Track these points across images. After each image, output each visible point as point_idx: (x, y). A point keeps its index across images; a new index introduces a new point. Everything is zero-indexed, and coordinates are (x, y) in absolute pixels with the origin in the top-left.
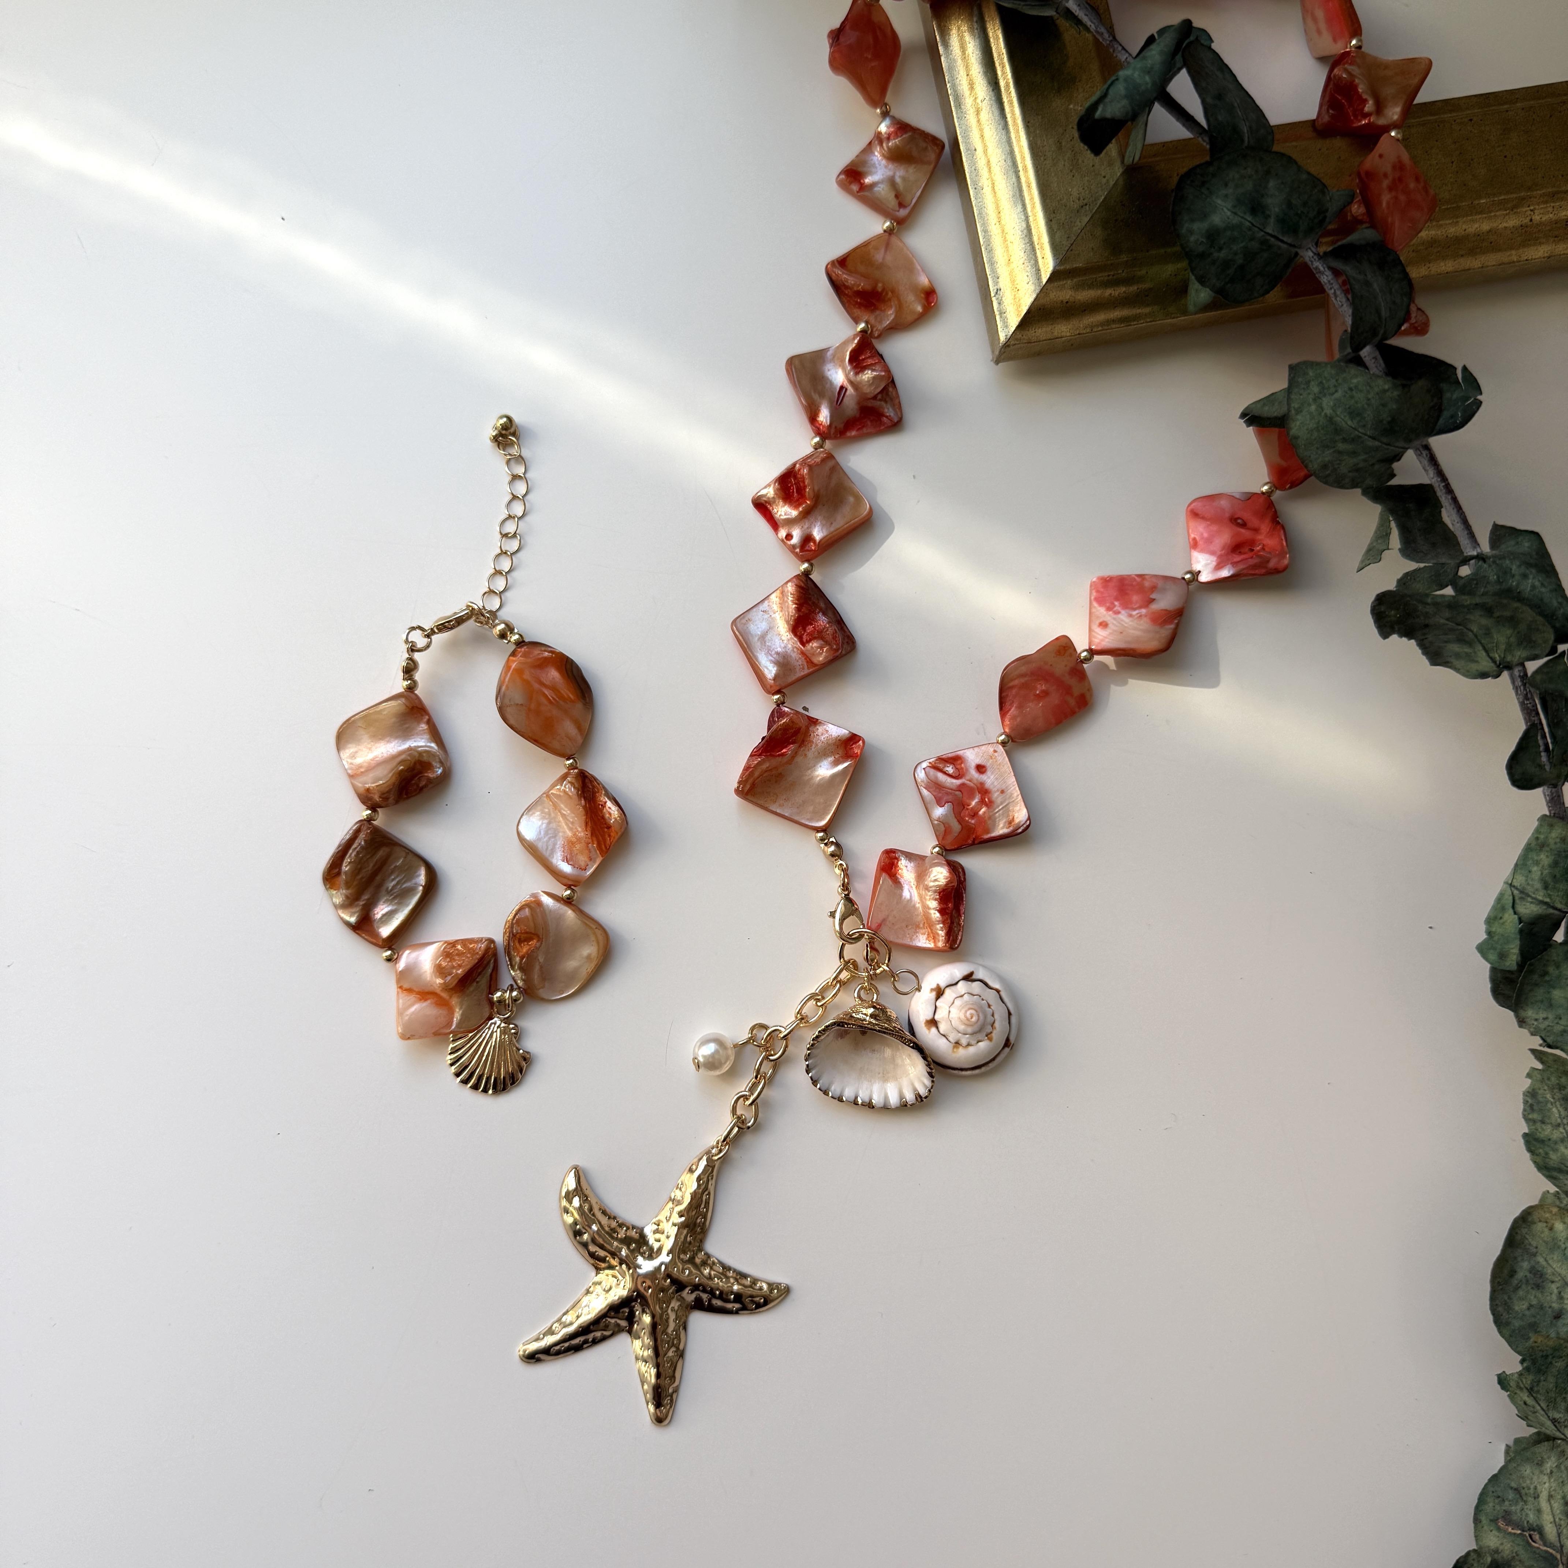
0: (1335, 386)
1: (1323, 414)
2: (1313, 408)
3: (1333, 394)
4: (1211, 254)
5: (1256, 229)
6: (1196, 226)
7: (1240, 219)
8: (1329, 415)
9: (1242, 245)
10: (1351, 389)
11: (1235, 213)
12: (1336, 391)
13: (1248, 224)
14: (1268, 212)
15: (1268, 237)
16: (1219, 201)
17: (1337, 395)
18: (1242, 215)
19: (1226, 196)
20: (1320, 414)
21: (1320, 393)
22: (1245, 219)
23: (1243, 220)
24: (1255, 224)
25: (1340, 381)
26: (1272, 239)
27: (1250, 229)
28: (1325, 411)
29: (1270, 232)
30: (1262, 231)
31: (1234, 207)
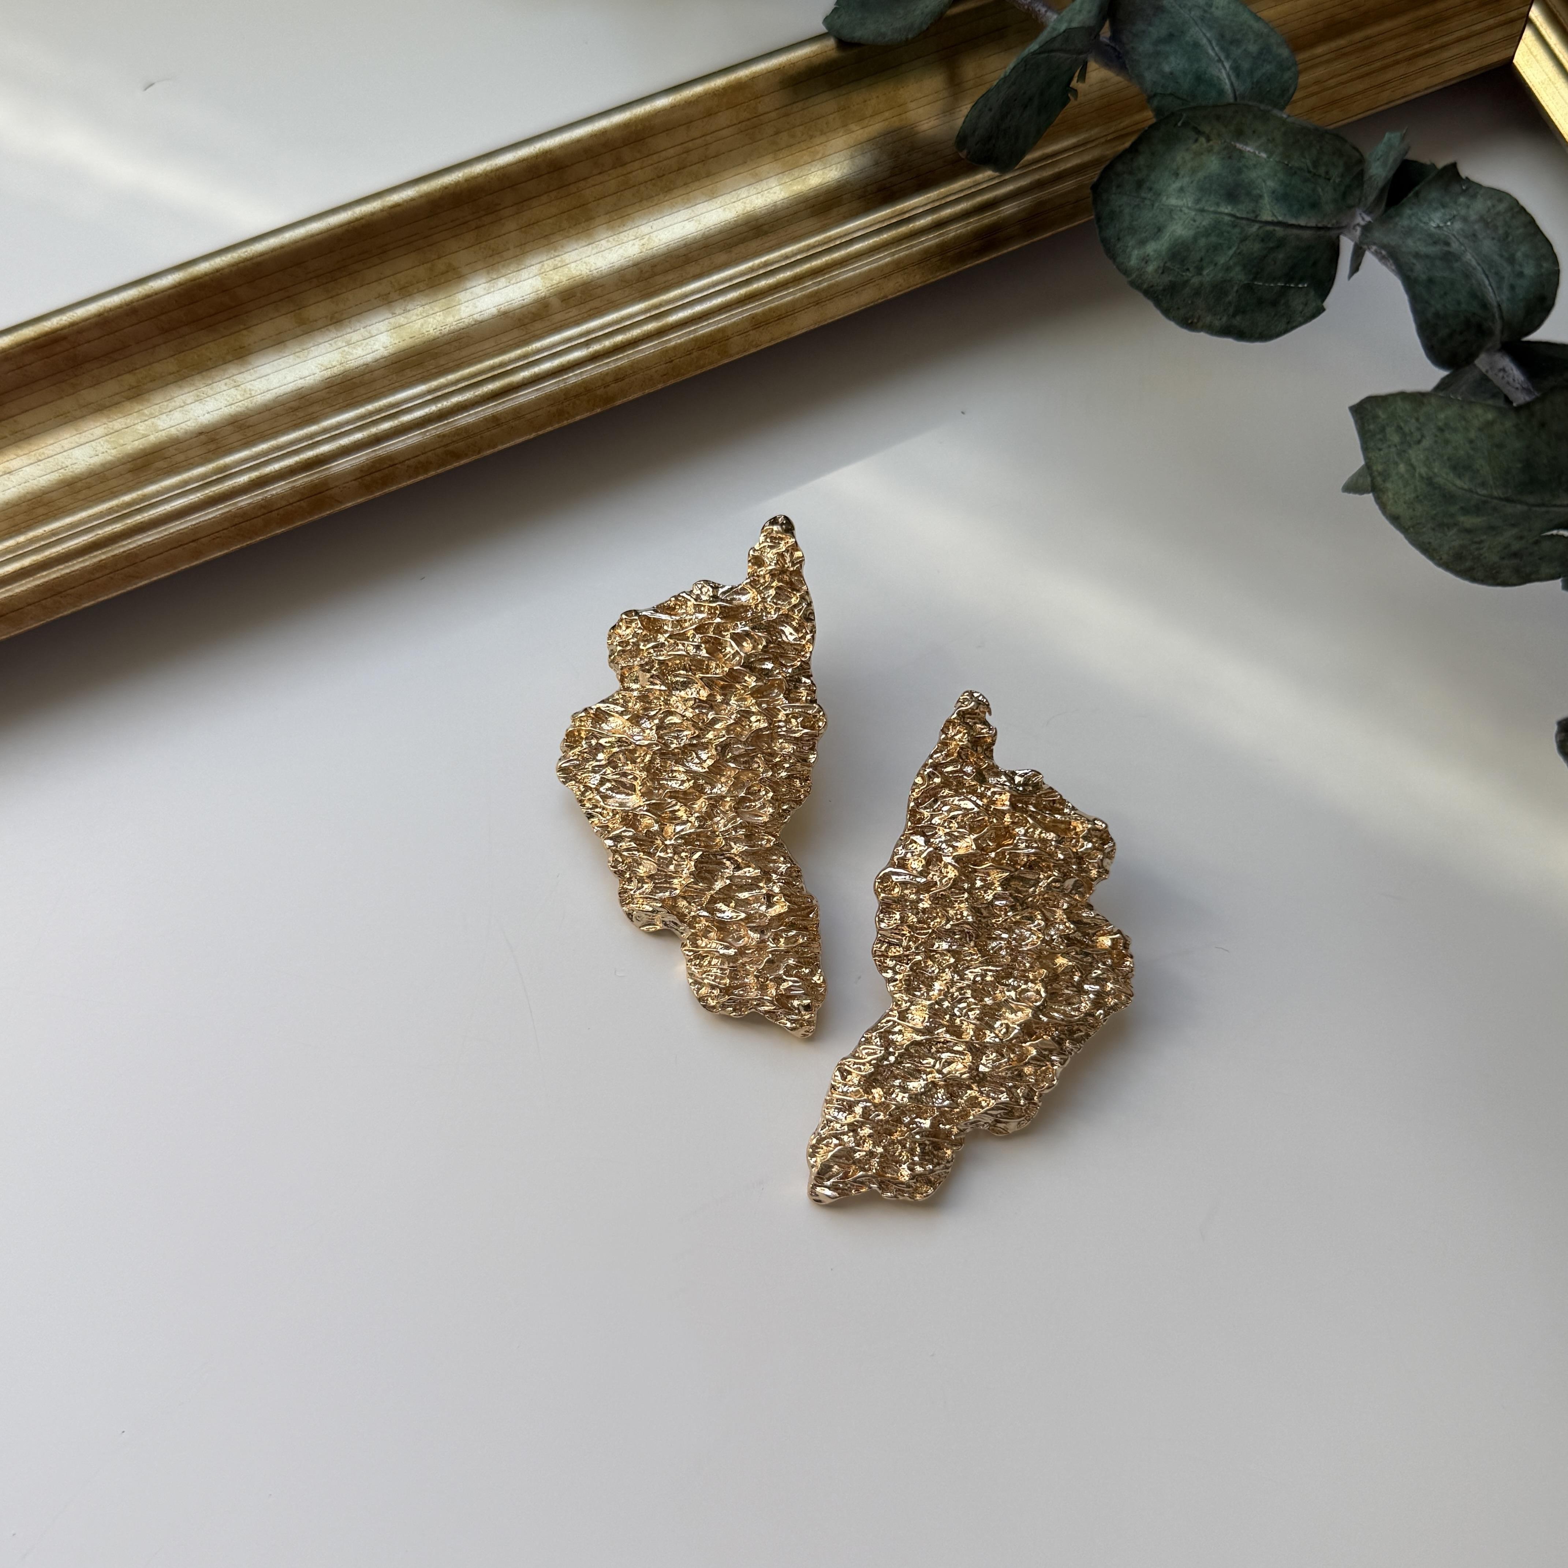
0: (1419, 429)
1: (1417, 475)
2: (1402, 468)
3: (1419, 442)
4: (1187, 281)
5: (1244, 222)
6: (1151, 248)
7: (1212, 216)
8: (1424, 475)
9: (1231, 252)
10: (1441, 430)
11: (1202, 211)
12: (1423, 436)
13: (1227, 219)
14: (1259, 192)
15: (1270, 228)
16: (1173, 201)
17: (1426, 443)
18: (1212, 209)
19: (1182, 190)
20: (1413, 476)
21: (1402, 443)
22: (1221, 213)
23: (1218, 216)
24: (1238, 215)
25: (1422, 419)
26: (1277, 228)
27: (1235, 226)
28: (1418, 470)
29: (1270, 219)
30: (1254, 221)
31: (1198, 201)
